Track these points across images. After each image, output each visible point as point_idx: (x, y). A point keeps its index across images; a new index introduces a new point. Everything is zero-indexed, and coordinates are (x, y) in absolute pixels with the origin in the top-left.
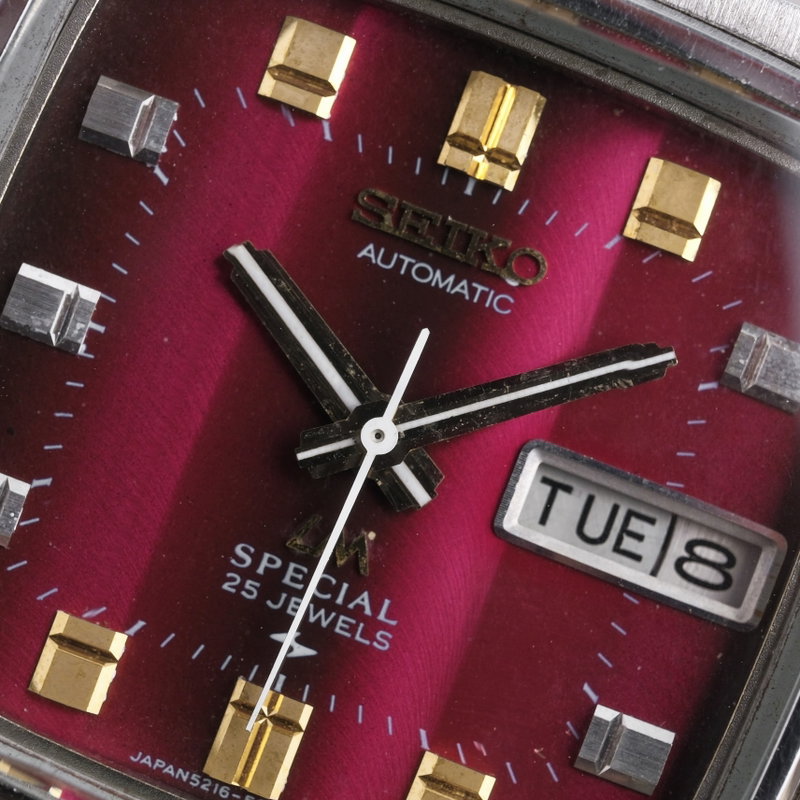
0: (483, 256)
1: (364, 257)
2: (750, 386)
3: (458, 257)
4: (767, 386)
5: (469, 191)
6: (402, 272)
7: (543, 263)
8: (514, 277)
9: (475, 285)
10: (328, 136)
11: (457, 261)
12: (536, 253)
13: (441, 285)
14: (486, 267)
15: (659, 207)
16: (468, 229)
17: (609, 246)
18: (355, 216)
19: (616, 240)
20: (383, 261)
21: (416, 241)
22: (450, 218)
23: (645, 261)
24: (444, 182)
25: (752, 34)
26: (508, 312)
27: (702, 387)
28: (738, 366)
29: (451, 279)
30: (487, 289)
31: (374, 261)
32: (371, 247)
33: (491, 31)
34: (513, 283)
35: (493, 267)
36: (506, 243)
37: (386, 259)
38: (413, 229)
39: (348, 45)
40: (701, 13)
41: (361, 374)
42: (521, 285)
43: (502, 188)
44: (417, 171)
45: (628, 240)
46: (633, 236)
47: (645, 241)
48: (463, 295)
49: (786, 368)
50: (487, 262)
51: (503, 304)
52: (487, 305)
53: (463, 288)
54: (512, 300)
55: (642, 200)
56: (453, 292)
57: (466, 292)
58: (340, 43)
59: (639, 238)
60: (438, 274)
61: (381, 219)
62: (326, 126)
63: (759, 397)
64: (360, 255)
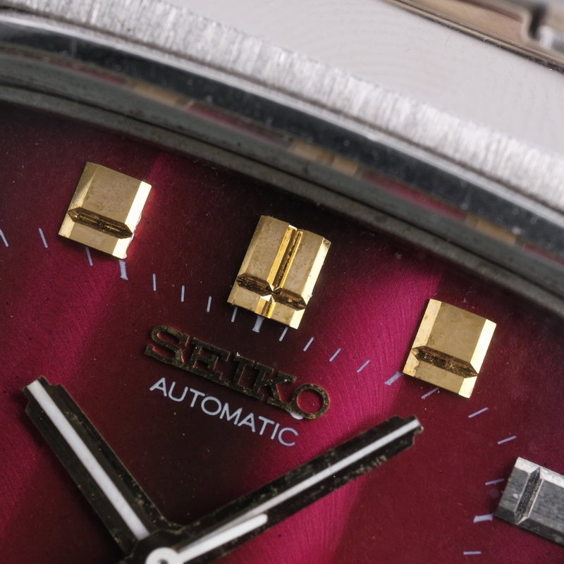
0: (269, 391)
1: (156, 389)
2: (524, 519)
3: (245, 391)
4: (540, 520)
5: (257, 329)
6: (192, 405)
7: (326, 399)
8: (297, 411)
9: (261, 418)
10: (124, 276)
11: (244, 394)
12: (320, 388)
13: (229, 418)
14: (271, 401)
15: (438, 346)
16: (255, 365)
17: (389, 382)
18: (147, 352)
19: (396, 376)
20: (173, 395)
21: (205, 376)
22: (238, 355)
23: (423, 397)
24: (233, 320)
25: (524, 184)
26: (293, 444)
27: (477, 519)
28: (512, 500)
29: (239, 412)
30: (272, 423)
31: (165, 395)
32: (163, 380)
33: (276, 180)
34: (298, 417)
35: (278, 401)
36: (291, 379)
37: (177, 393)
38: (203, 364)
39: (144, 189)
40: (477, 165)
41: (150, 503)
42: (304, 418)
43: (288, 326)
44: (208, 309)
45: (407, 377)
46: (413, 375)
47: (423, 379)
48: (250, 428)
49: (558, 503)
50: (272, 396)
51: (287, 436)
52: (273, 437)
53: (249, 421)
54: (296, 433)
55: (421, 340)
56: (240, 425)
57: (252, 425)
58: (136, 188)
59: (417, 377)
60: (226, 407)
61: (172, 354)
62: (123, 265)
63: (532, 530)
64: (152, 389)
